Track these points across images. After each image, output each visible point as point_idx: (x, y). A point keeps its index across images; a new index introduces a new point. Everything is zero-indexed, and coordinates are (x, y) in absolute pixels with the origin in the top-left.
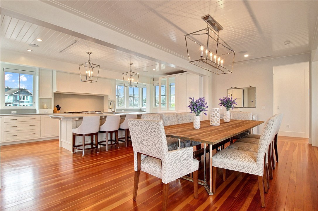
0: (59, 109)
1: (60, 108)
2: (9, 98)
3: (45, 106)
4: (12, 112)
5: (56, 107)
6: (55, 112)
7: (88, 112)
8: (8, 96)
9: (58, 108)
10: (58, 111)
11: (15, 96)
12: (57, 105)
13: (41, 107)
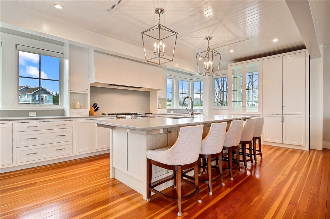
0: (96, 110)
1: (98, 107)
2: (27, 98)
3: (78, 104)
4: (30, 114)
5: (93, 106)
6: (91, 115)
7: (137, 114)
8: (27, 96)
9: (95, 107)
10: (95, 112)
11: (34, 96)
12: (95, 104)
13: (73, 107)
